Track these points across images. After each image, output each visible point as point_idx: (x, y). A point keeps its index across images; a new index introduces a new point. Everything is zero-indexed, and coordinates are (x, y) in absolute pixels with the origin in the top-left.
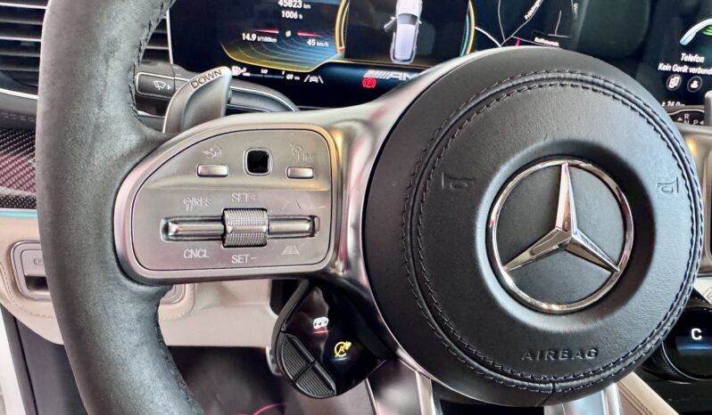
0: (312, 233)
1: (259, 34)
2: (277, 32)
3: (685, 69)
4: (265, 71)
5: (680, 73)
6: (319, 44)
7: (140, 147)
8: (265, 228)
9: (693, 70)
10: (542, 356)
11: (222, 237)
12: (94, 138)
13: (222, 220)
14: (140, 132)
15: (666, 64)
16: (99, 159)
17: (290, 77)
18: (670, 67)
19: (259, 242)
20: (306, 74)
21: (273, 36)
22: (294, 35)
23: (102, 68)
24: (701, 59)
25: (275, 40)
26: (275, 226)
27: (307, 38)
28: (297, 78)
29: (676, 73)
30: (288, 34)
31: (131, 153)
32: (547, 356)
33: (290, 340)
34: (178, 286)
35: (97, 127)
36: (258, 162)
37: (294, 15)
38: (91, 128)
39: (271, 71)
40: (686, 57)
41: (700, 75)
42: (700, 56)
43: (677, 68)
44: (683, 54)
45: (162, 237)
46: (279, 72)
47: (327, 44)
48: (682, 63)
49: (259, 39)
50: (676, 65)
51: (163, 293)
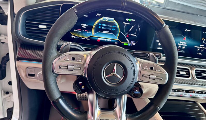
0: (80, 69)
1: (77, 30)
2: (81, 30)
4: (78, 37)
6: (89, 33)
7: (57, 56)
8: (73, 68)
10: (109, 90)
11: (67, 69)
12: (51, 54)
13: (67, 66)
14: (57, 53)
16: (51, 57)
17: (83, 38)
19: (72, 70)
20: (86, 38)
21: (80, 30)
22: (84, 31)
23: (53, 45)
25: (80, 31)
26: (74, 68)
27: (87, 31)
28: (84, 39)
30: (83, 30)
31: (56, 56)
32: (110, 90)
33: (75, 85)
34: (60, 75)
35: (52, 53)
36: (73, 59)
37: (84, 27)
38: (51, 53)
39: (79, 37)
45: (59, 68)
46: (81, 37)
47: (90, 33)
49: (77, 31)
51: (57, 76)
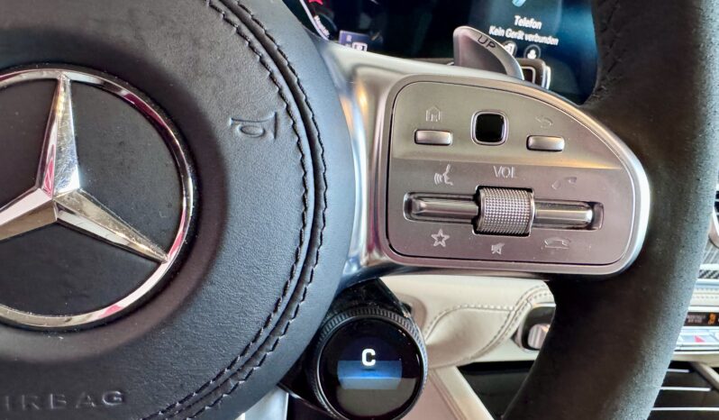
3: (520, 35)
5: (515, 40)
9: (530, 37)
10: (14, 402)
15: (497, 27)
18: (503, 31)
24: (538, 25)
29: (510, 39)
40: (520, 21)
41: (538, 43)
42: (537, 20)
43: (511, 34)
44: (517, 17)
48: (517, 28)
50: (510, 30)
